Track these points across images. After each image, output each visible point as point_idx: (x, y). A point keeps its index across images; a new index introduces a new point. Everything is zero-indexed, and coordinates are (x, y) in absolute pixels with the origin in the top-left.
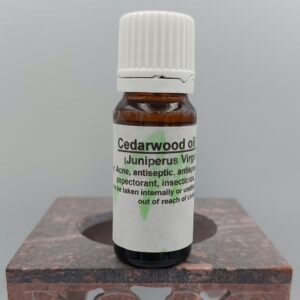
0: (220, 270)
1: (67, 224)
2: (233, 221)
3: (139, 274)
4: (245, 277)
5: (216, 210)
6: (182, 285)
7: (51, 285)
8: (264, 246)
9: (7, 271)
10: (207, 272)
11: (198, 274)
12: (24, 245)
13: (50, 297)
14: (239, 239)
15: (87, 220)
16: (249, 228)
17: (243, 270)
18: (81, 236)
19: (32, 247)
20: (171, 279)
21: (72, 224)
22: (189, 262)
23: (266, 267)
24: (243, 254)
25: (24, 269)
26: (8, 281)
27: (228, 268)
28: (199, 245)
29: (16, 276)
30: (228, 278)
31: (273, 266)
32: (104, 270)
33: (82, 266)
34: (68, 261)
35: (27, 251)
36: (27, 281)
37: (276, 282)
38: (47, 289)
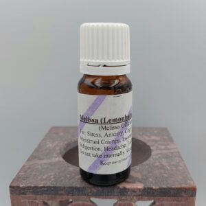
0: (148, 188)
1: (54, 149)
2: (163, 147)
3: (95, 191)
4: (165, 193)
5: (153, 138)
6: (123, 198)
7: (38, 196)
8: (181, 168)
9: (10, 187)
10: (139, 189)
11: (134, 191)
12: (24, 166)
13: (38, 204)
14: (164, 162)
15: (68, 145)
16: (172, 153)
17: (164, 189)
18: (61, 159)
19: (29, 168)
20: (116, 194)
21: (58, 148)
22: (128, 182)
23: (179, 186)
24: (165, 175)
25: (21, 186)
26: (11, 193)
27: (154, 187)
28: (138, 168)
29: (16, 190)
30: (154, 193)
31: (184, 186)
32: (72, 187)
33: (58, 185)
34: (50, 180)
35: (25, 172)
36: (23, 193)
37: (185, 196)
38: (36, 199)
